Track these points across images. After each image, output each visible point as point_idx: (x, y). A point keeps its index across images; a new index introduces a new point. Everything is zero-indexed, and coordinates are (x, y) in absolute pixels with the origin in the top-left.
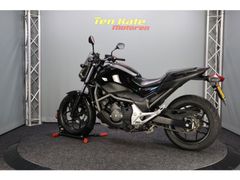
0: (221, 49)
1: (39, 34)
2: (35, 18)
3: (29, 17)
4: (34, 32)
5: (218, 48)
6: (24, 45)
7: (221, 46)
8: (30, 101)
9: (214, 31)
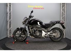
0: (65, 15)
1: (12, 10)
2: (10, 6)
3: (9, 6)
4: (10, 10)
5: (64, 14)
6: (7, 13)
7: (65, 14)
8: (9, 30)
9: (63, 9)
